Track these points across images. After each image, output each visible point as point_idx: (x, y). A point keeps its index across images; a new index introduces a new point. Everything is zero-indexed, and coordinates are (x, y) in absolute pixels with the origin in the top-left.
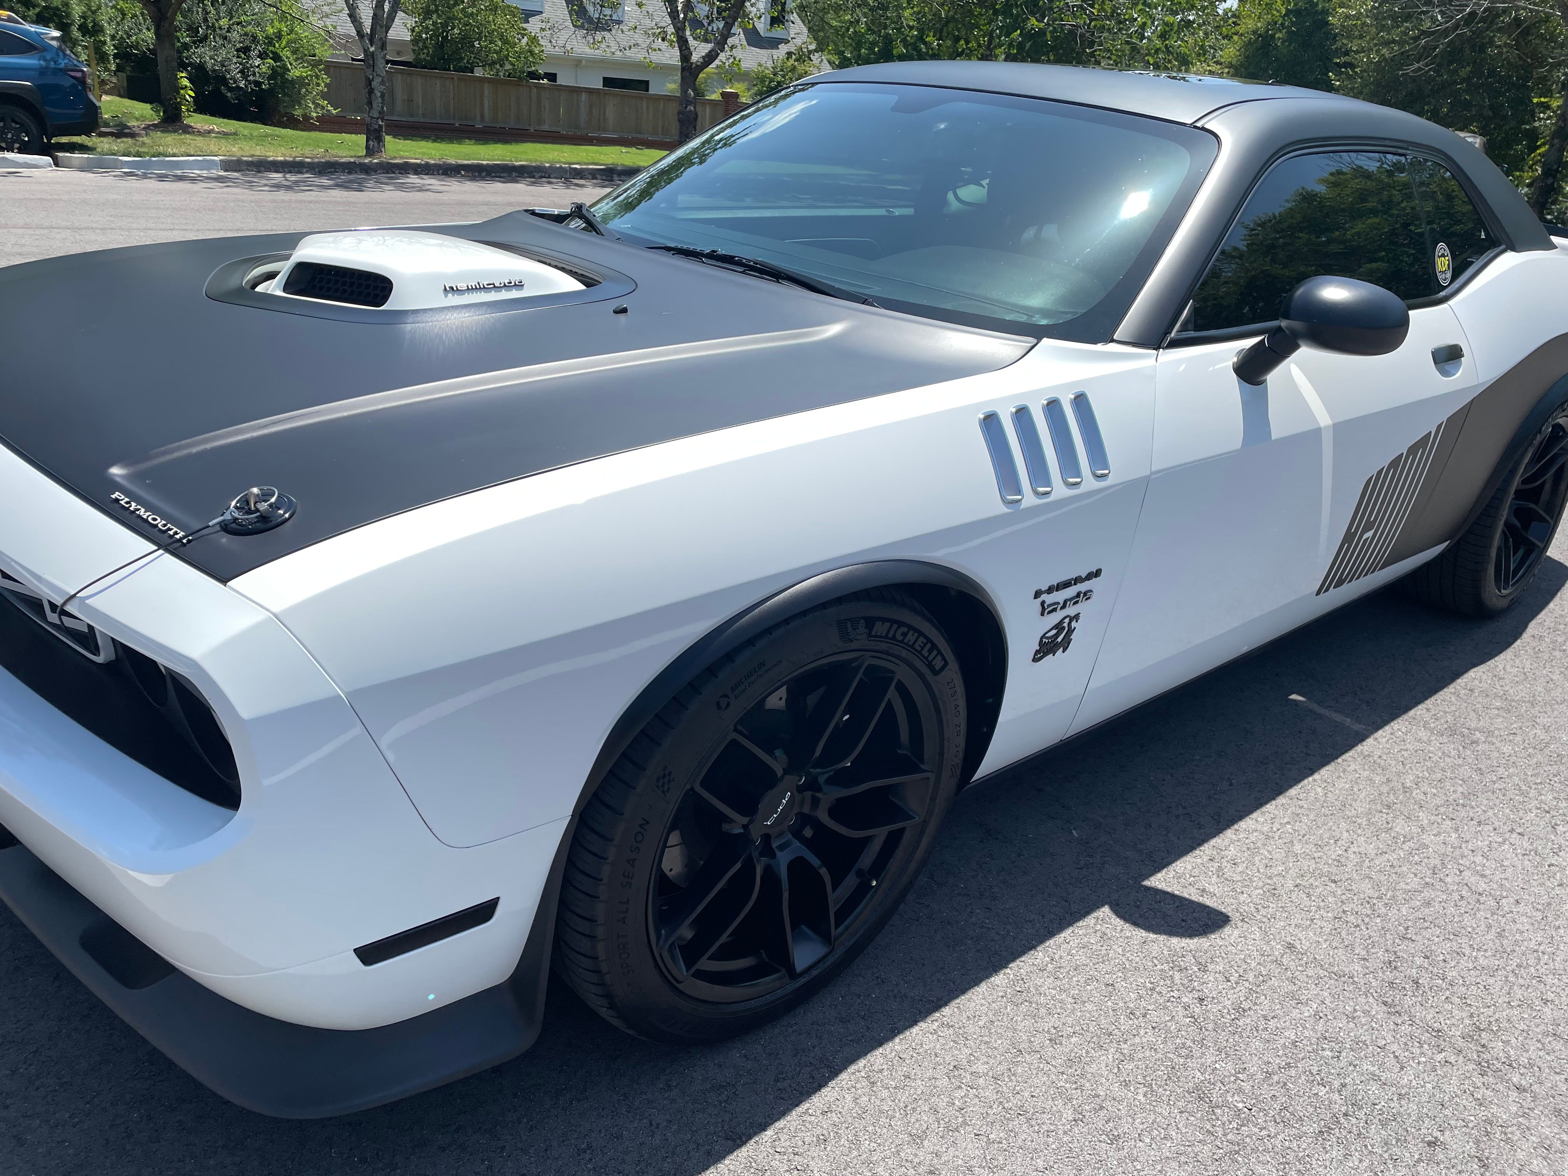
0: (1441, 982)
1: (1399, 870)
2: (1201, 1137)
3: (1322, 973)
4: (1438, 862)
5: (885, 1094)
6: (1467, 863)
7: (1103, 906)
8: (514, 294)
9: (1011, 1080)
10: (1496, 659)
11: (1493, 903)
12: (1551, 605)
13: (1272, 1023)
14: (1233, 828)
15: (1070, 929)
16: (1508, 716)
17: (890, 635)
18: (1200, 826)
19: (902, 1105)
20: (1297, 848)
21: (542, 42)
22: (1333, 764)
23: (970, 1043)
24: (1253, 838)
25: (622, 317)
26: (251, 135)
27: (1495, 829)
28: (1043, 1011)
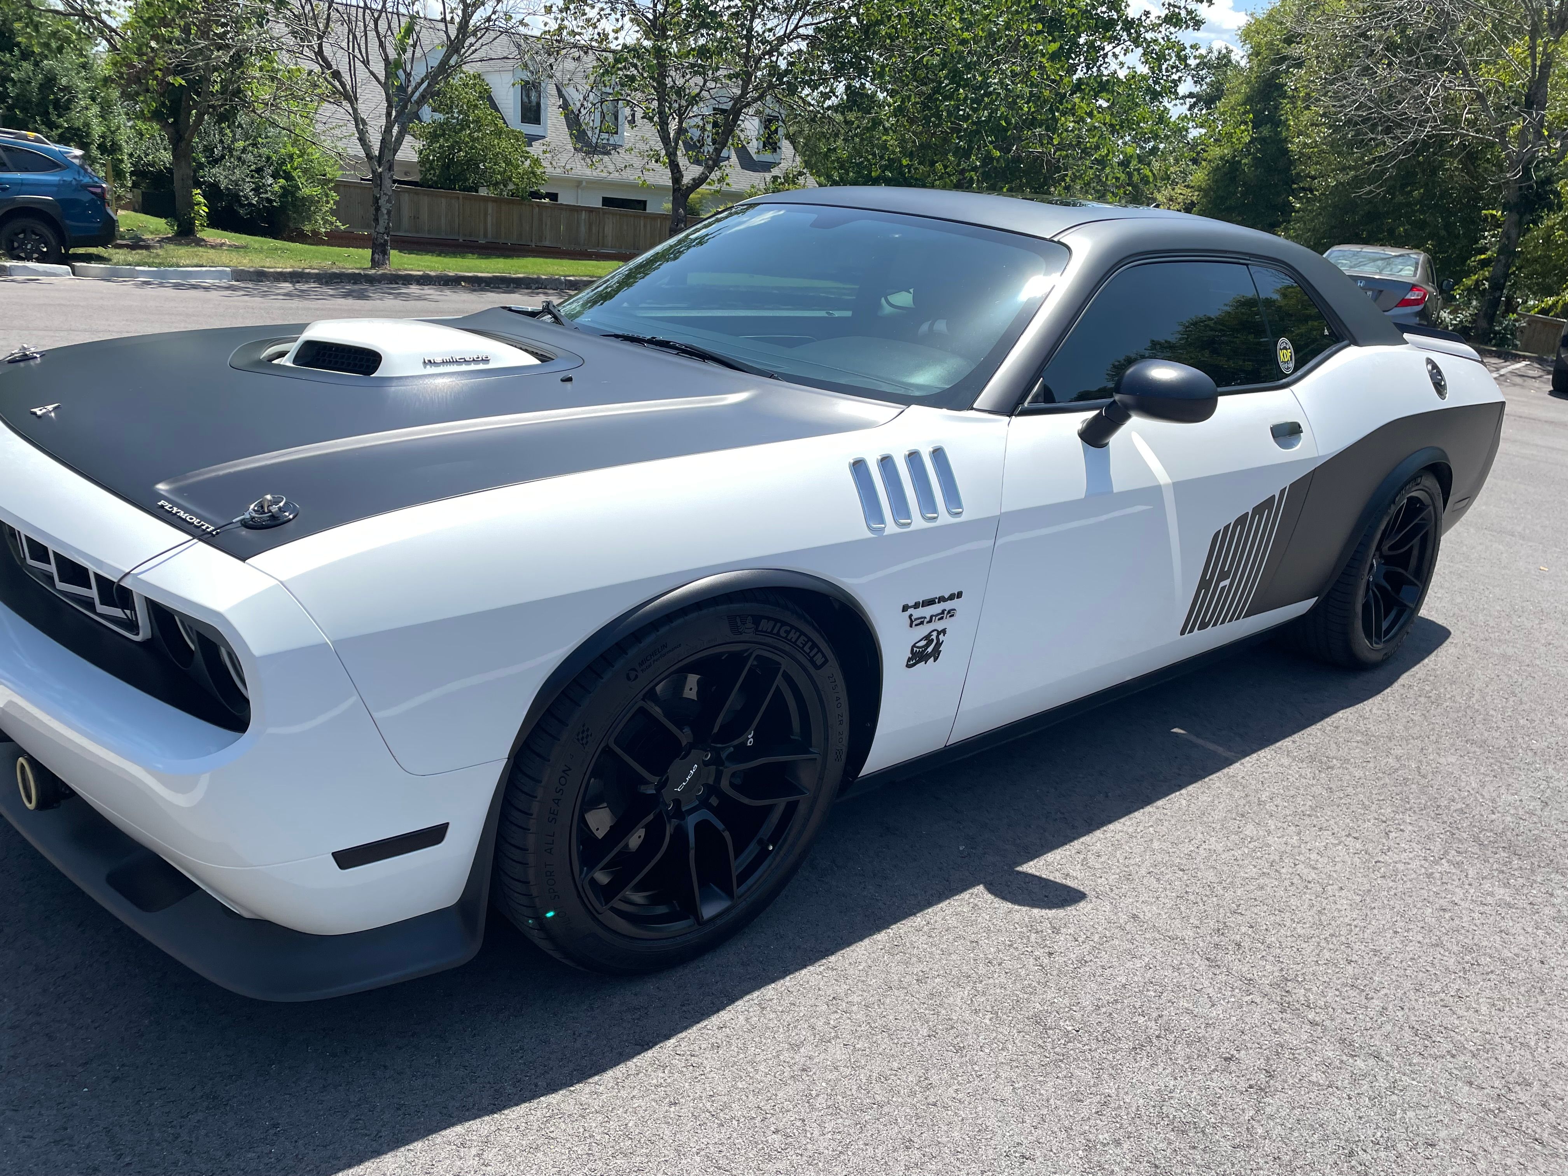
0: (1260, 945)
1: (1241, 862)
2: (1033, 1049)
3: (1157, 936)
4: (1277, 858)
5: (773, 1016)
6: (1303, 859)
7: (978, 885)
8: (481, 366)
9: (880, 1008)
10: (1365, 703)
11: (1319, 889)
12: (1426, 661)
13: (1108, 972)
14: (1102, 829)
15: (948, 901)
16: (1366, 748)
17: (775, 631)
18: (1073, 827)
19: (786, 1024)
20: (1156, 845)
21: (544, 164)
22: (1200, 782)
23: (849, 981)
24: (1118, 837)
25: (568, 384)
26: (262, 248)
27: (1333, 834)
28: (914, 959)
